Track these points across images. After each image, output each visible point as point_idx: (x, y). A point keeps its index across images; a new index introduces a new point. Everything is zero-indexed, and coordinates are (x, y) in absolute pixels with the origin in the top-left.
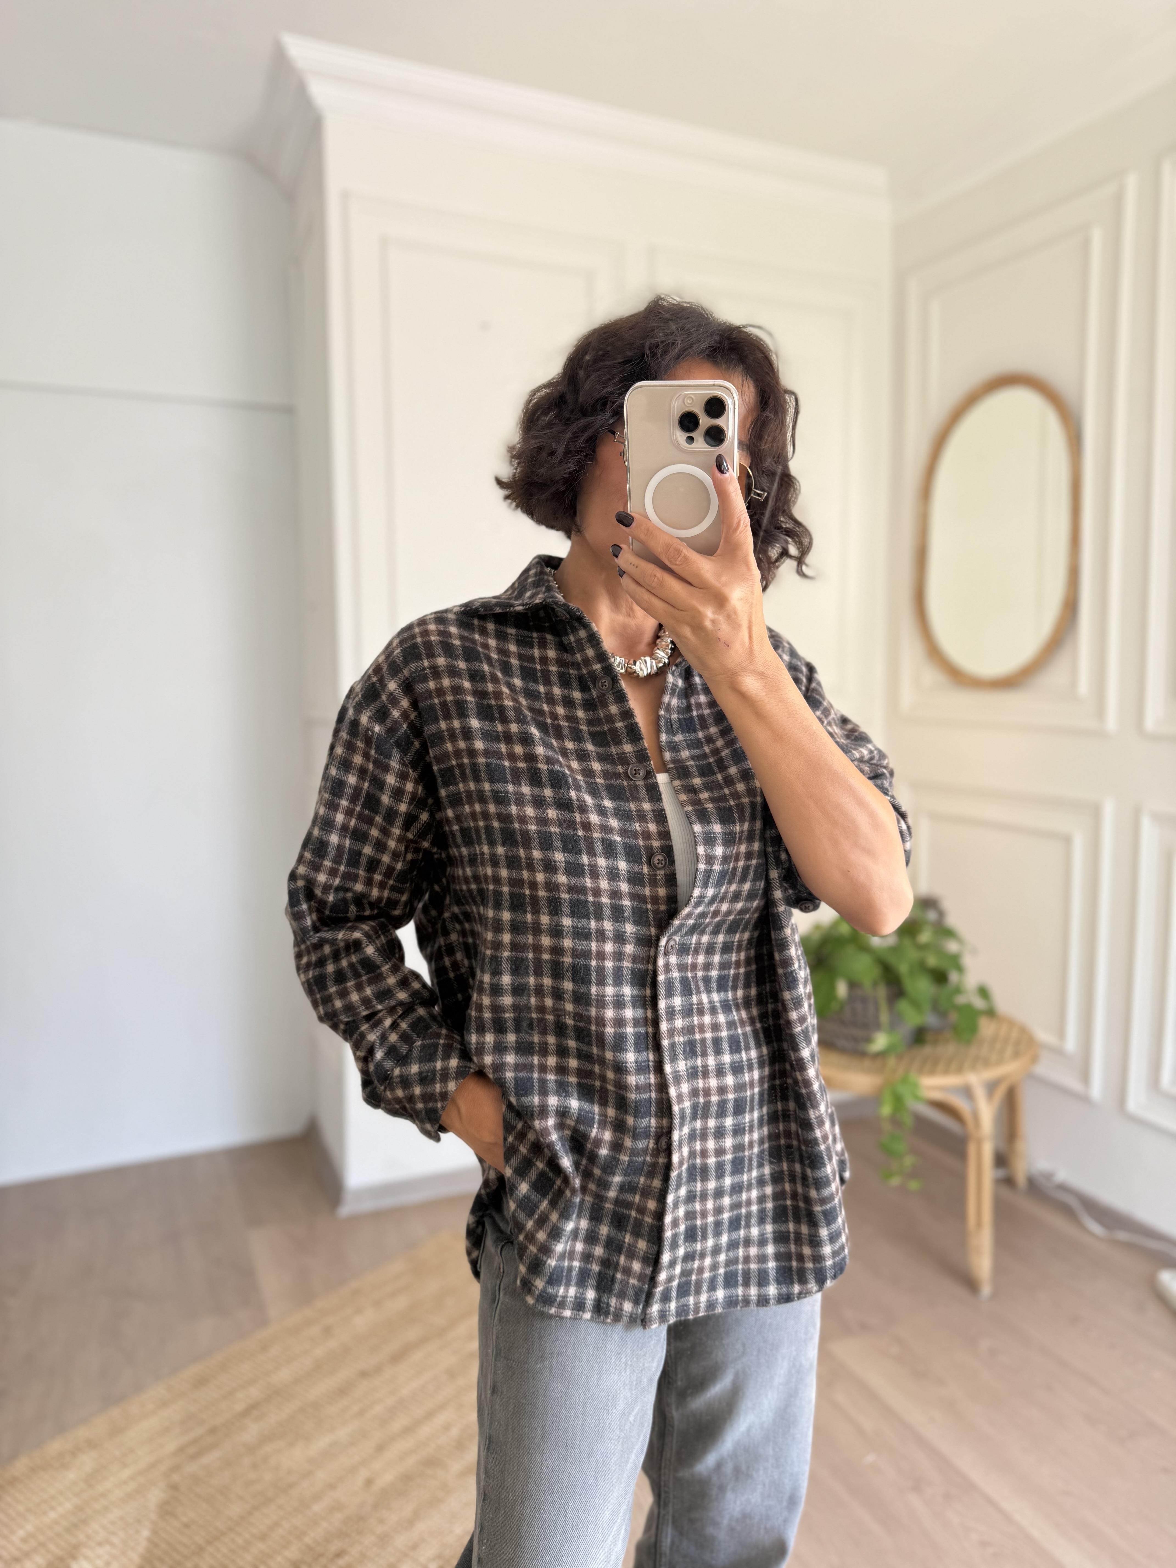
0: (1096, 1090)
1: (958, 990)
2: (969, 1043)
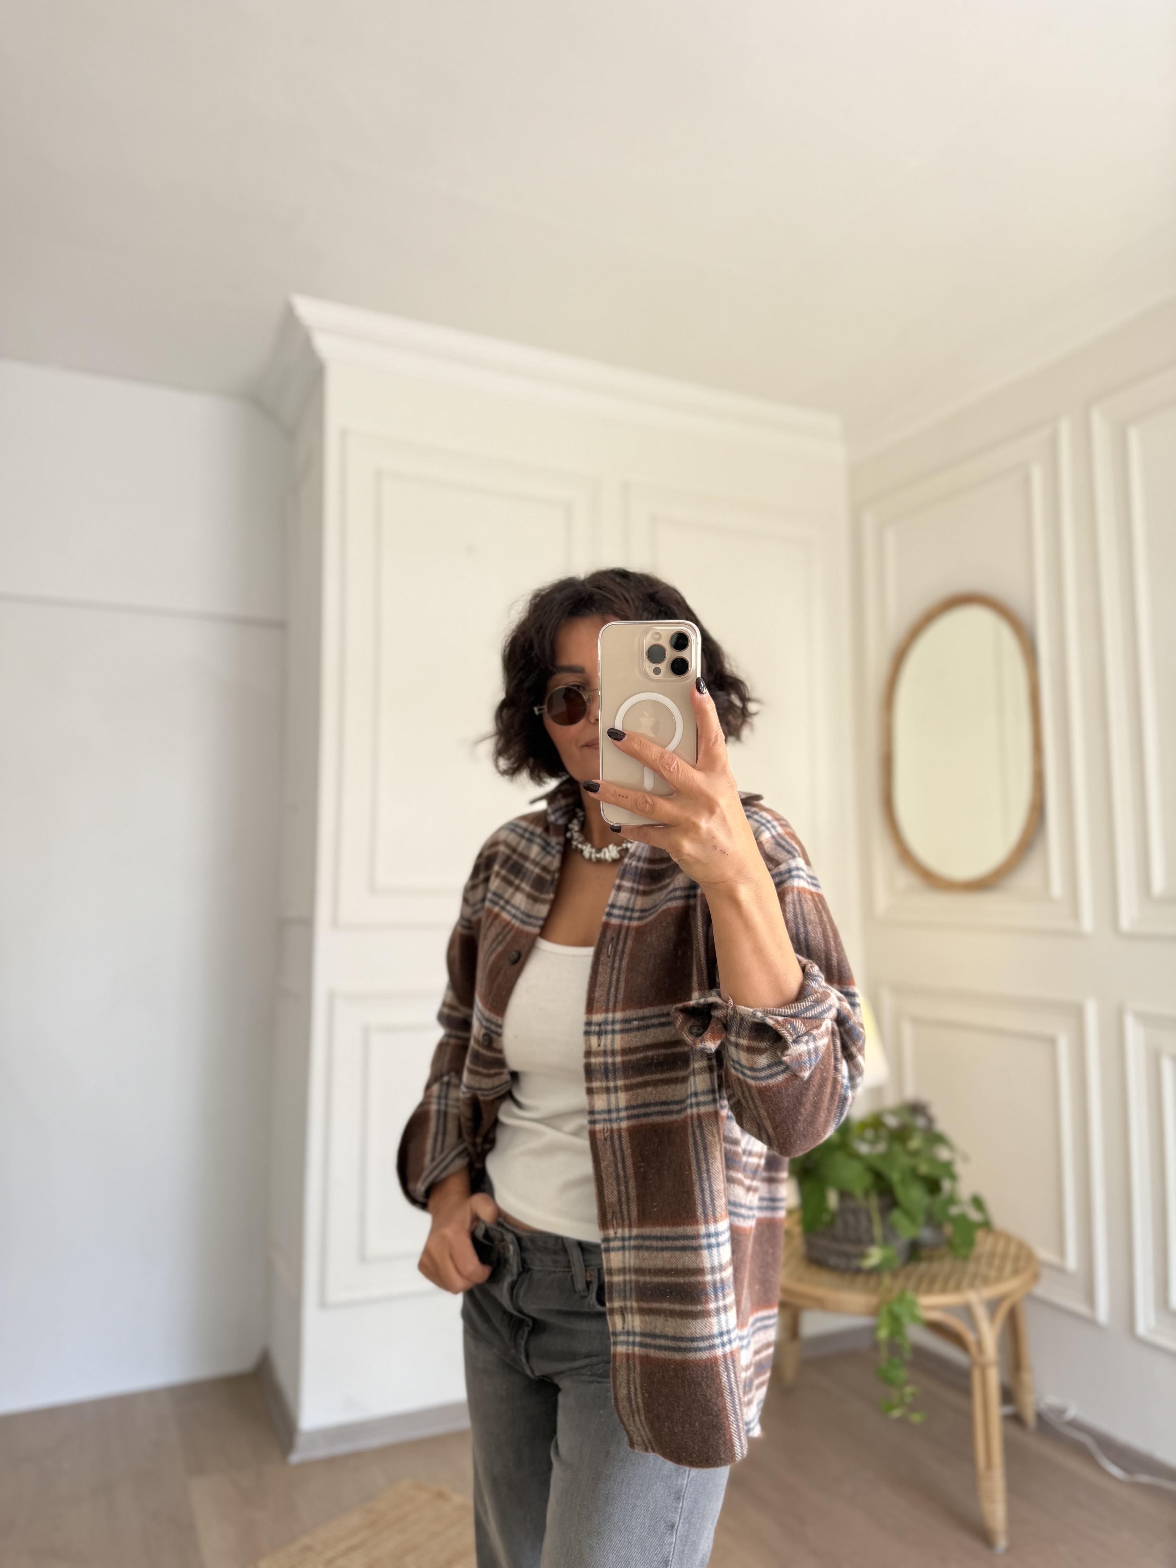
0: (1103, 1311)
1: (952, 1200)
2: (966, 1258)
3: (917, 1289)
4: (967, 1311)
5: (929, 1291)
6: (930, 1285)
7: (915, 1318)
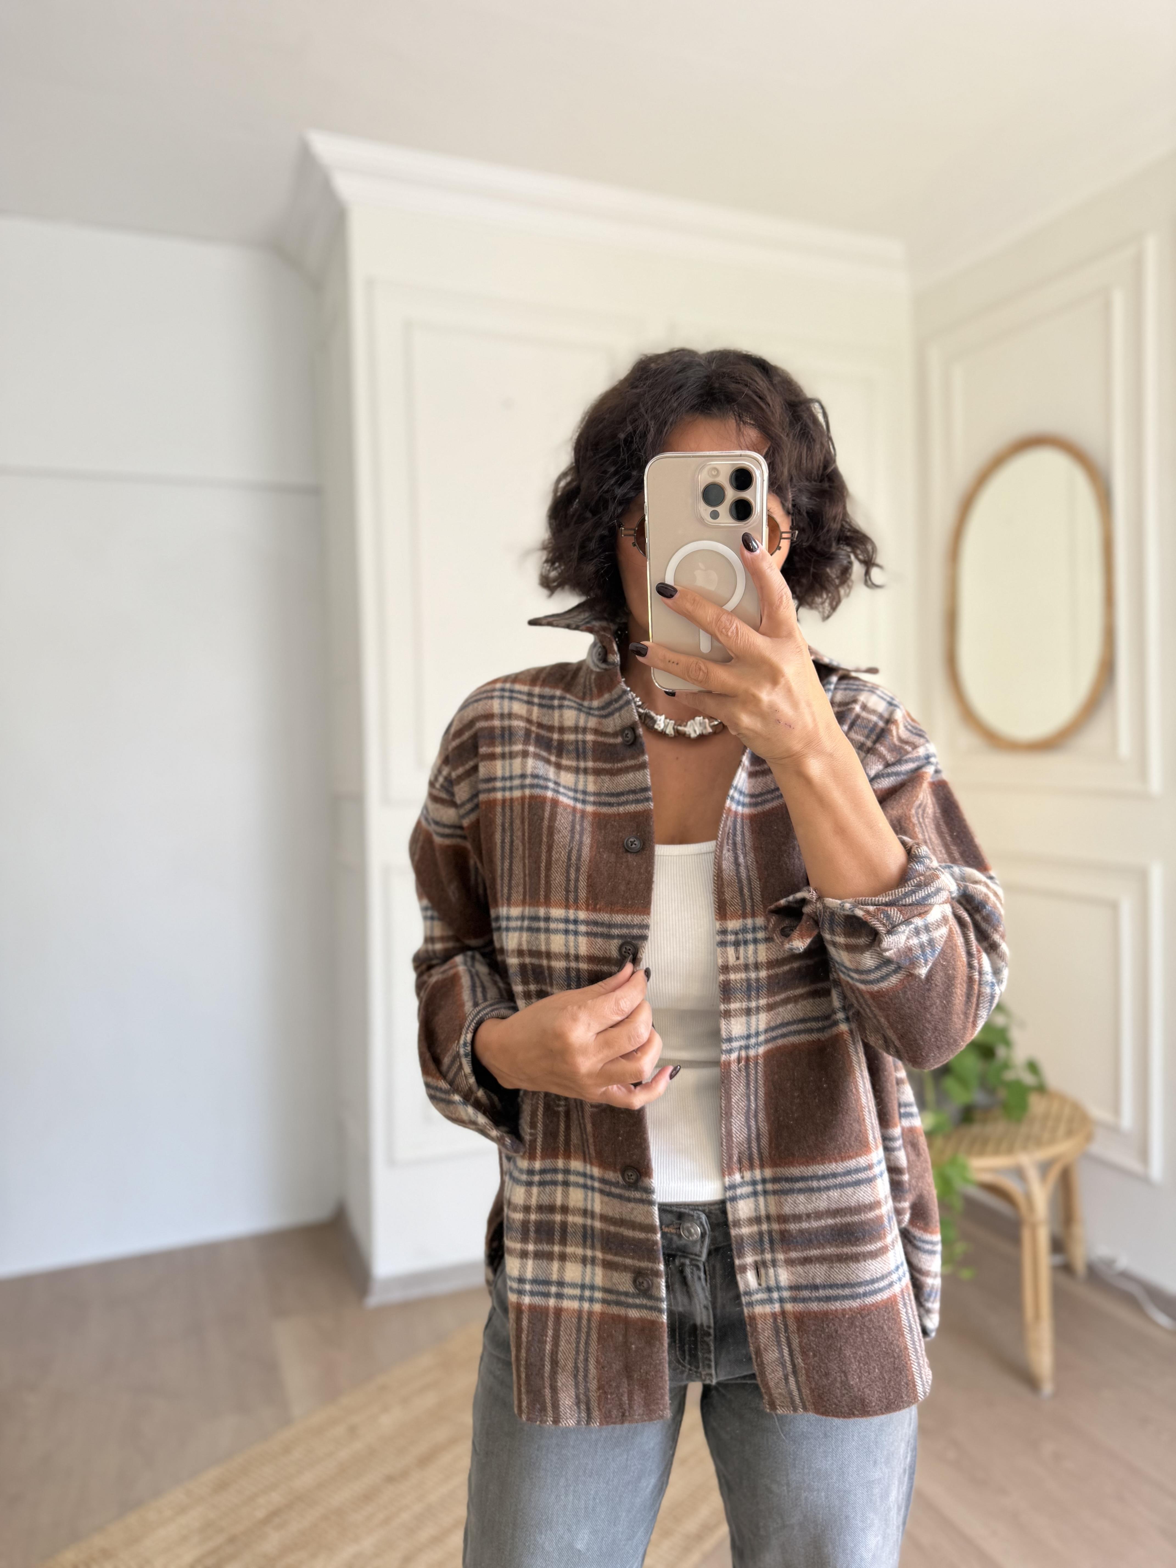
0: (1156, 1170)
1: (1006, 1066)
2: (1019, 1121)
3: (970, 1152)
4: (1019, 1173)
5: (982, 1153)
6: (981, 1147)
7: (966, 1180)
